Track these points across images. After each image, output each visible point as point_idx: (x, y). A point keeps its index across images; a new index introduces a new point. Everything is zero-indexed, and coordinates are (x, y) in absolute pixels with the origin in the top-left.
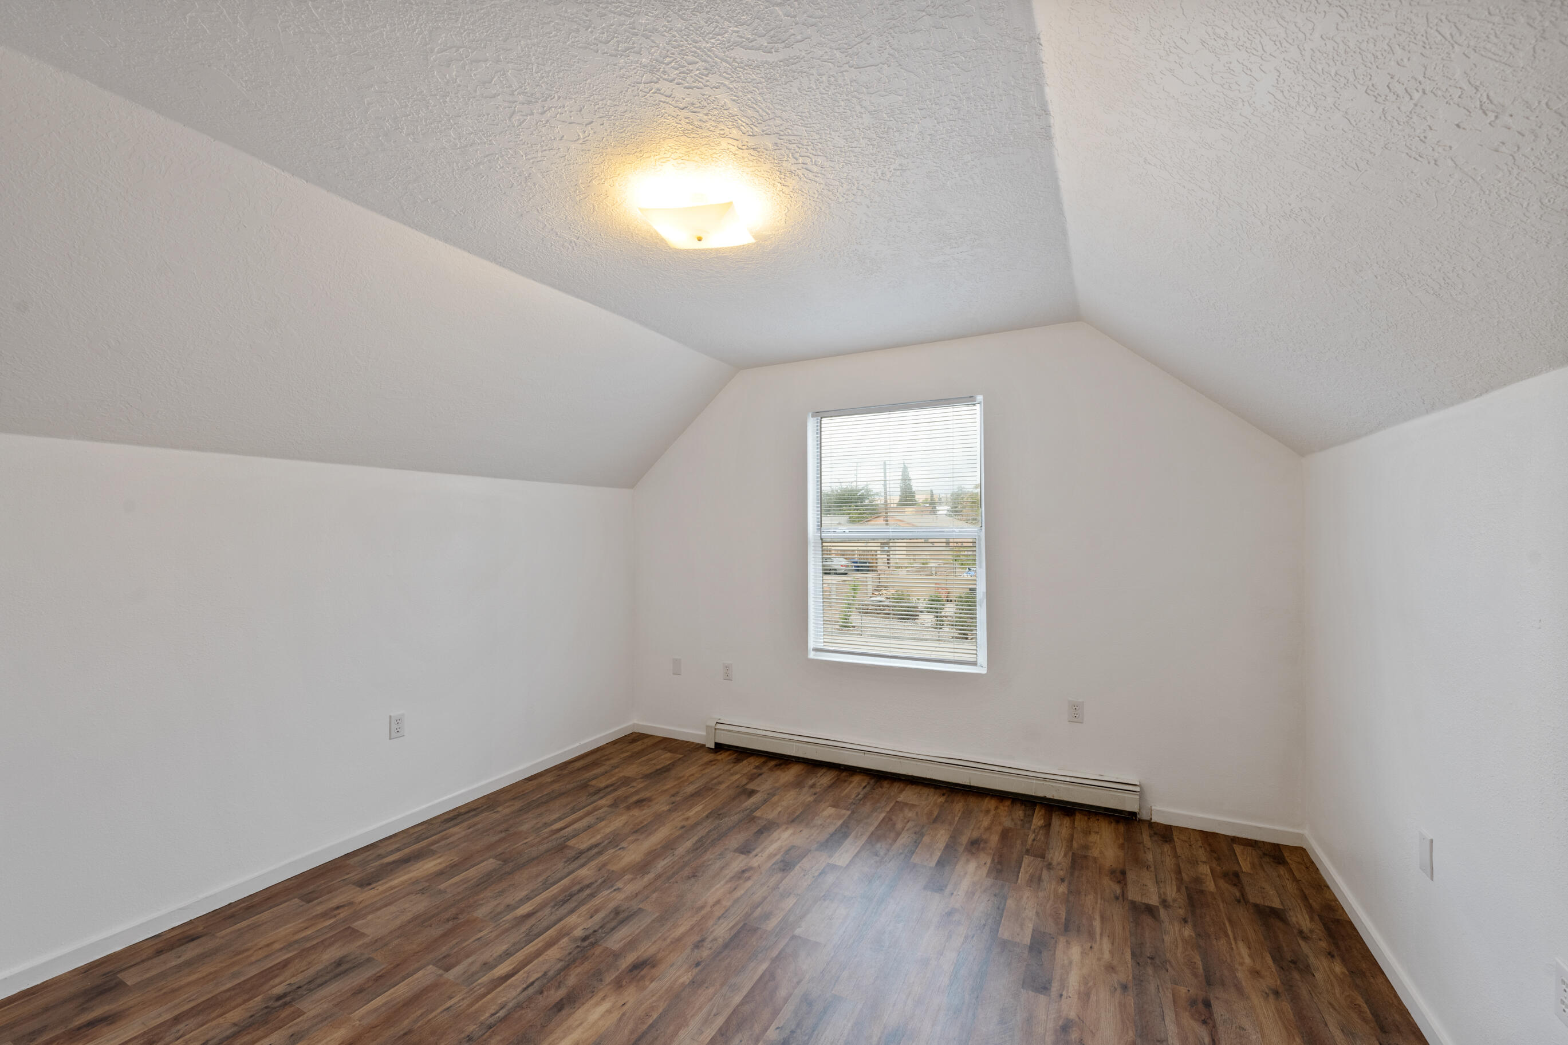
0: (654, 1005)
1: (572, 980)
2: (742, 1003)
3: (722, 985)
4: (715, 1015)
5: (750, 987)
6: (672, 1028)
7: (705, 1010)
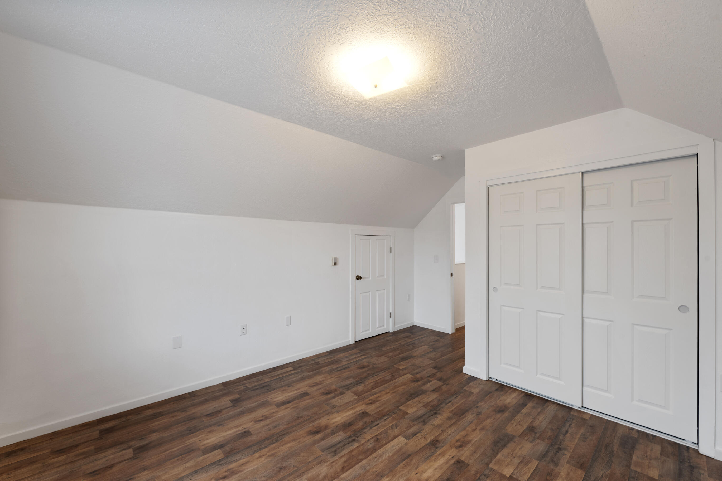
0: (402, 470)
1: (361, 424)
2: (362, 460)
3: (368, 471)
4: (376, 458)
5: (356, 466)
6: (395, 457)
7: (380, 461)
